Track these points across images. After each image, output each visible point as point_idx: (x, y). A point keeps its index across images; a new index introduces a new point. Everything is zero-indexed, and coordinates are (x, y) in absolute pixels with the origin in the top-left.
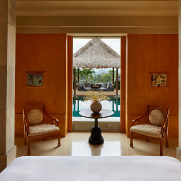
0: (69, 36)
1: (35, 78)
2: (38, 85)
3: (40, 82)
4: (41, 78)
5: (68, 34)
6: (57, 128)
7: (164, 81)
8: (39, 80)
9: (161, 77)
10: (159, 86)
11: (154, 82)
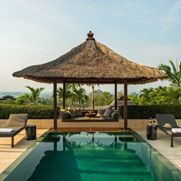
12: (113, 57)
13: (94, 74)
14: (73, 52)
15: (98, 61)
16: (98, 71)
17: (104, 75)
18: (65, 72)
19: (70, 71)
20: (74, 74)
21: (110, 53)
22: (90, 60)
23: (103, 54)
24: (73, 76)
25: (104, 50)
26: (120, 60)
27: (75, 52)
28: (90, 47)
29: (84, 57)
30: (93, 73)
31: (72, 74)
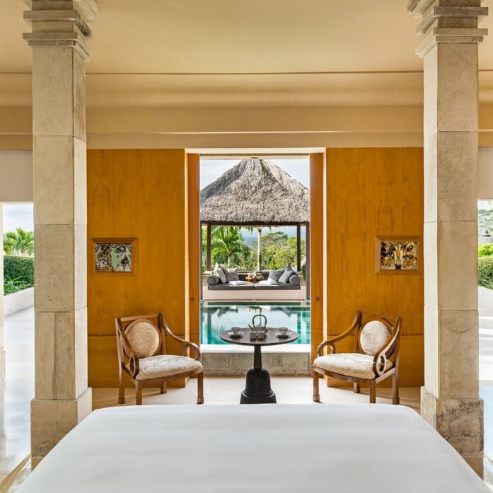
0: (189, 155)
1: (113, 253)
2: (121, 268)
3: (124, 262)
4: (128, 253)
5: (188, 151)
6: (199, 364)
7: (411, 257)
8: (123, 258)
9: (404, 247)
10: (398, 267)
11: (387, 258)
12: (289, 187)
13: (259, 216)
14: (227, 178)
15: (265, 193)
16: (265, 210)
17: (273, 217)
18: (217, 214)
19: (223, 211)
20: (229, 216)
21: (284, 179)
22: (253, 193)
23: (274, 181)
24: (228, 220)
25: (275, 175)
26: (299, 192)
27: (229, 179)
28: (254, 169)
29: (244, 187)
30: (257, 214)
31: (227, 217)
